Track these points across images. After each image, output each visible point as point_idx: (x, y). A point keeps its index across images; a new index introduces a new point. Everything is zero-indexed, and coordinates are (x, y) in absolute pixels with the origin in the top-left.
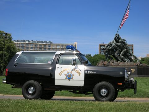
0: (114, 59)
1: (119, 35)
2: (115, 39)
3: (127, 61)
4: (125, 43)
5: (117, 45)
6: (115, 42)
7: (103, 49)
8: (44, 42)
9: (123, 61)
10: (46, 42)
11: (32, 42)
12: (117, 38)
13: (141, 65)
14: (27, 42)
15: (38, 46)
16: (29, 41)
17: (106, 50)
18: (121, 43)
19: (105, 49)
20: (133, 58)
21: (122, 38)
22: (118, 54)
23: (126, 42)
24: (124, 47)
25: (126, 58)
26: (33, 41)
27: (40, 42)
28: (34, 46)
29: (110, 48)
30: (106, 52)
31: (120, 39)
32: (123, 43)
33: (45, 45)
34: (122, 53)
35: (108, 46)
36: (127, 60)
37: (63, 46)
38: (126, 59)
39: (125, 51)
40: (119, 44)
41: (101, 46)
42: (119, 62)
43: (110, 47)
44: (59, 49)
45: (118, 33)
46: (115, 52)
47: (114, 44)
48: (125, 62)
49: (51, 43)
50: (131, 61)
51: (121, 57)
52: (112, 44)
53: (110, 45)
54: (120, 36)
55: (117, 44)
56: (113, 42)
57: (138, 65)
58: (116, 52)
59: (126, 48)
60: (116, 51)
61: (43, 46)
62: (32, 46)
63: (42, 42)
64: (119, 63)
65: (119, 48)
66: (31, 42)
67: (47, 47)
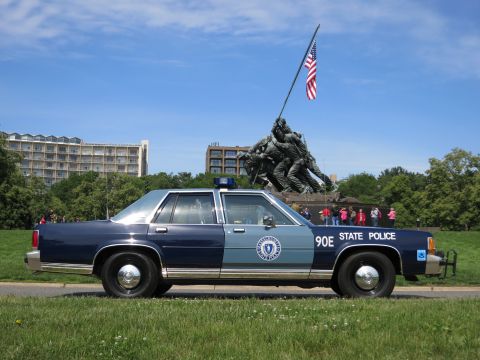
0: (270, 184)
1: (284, 123)
2: (274, 132)
3: (305, 191)
4: (300, 142)
5: (279, 148)
6: (274, 140)
7: (244, 159)
8: (60, 140)
9: (295, 188)
10: (66, 140)
11: (26, 137)
12: (280, 130)
13: (343, 200)
14: (13, 138)
15: (44, 150)
16: (18, 136)
17: (249, 162)
18: (290, 142)
19: (248, 158)
20: (320, 182)
21: (293, 130)
22: (281, 170)
23: (302, 139)
24: (298, 152)
25: (303, 183)
26: (29, 135)
27: (47, 139)
28: (32, 149)
29: (262, 155)
30: (251, 165)
31: (288, 132)
32: (296, 141)
33: (62, 148)
34: (292, 169)
35: (254, 151)
36: (306, 188)
37: (110, 152)
38: (303, 186)
39: (300, 164)
40: (286, 145)
41: (211, 151)
42: (285, 192)
43: (261, 151)
44: (101, 156)
45: (282, 117)
46: (275, 166)
47: (271, 145)
48: (300, 192)
49: (78, 141)
50: (315, 191)
51: (289, 179)
52: (266, 146)
53: (260, 147)
54: (288, 124)
55: (279, 144)
56: (270, 140)
57: (334, 201)
58: (278, 166)
59: (304, 157)
60: (277, 163)
61: (56, 150)
62: (26, 150)
63: (54, 139)
64: (286, 196)
65: (286, 156)
66: (25, 139)
67: (68, 151)
